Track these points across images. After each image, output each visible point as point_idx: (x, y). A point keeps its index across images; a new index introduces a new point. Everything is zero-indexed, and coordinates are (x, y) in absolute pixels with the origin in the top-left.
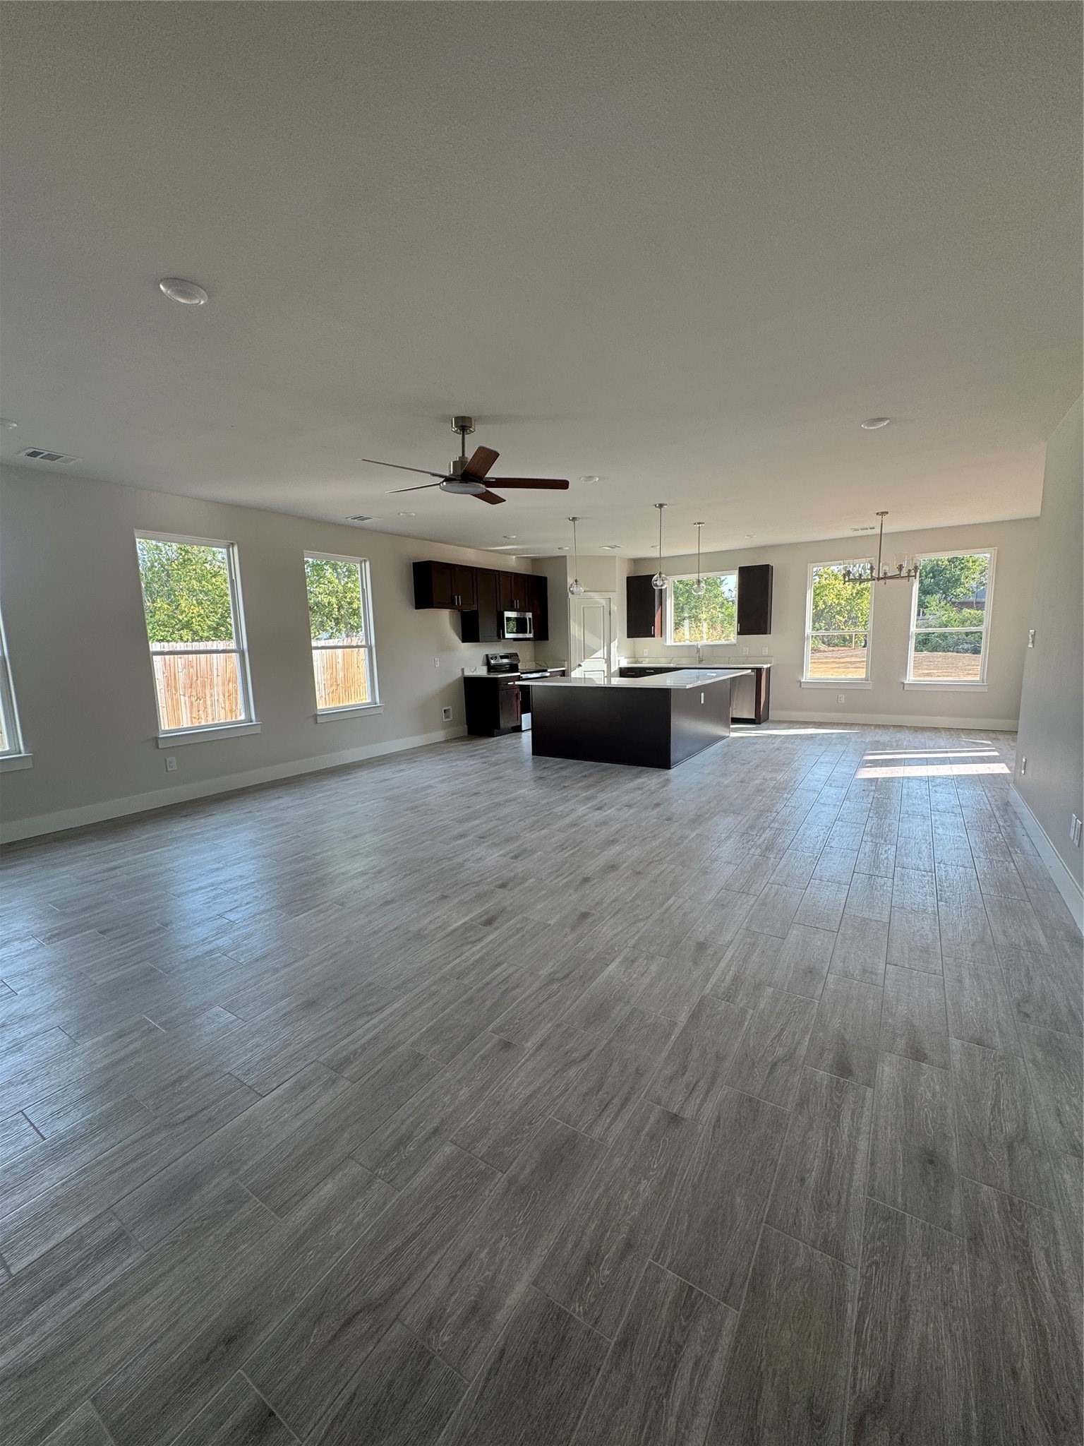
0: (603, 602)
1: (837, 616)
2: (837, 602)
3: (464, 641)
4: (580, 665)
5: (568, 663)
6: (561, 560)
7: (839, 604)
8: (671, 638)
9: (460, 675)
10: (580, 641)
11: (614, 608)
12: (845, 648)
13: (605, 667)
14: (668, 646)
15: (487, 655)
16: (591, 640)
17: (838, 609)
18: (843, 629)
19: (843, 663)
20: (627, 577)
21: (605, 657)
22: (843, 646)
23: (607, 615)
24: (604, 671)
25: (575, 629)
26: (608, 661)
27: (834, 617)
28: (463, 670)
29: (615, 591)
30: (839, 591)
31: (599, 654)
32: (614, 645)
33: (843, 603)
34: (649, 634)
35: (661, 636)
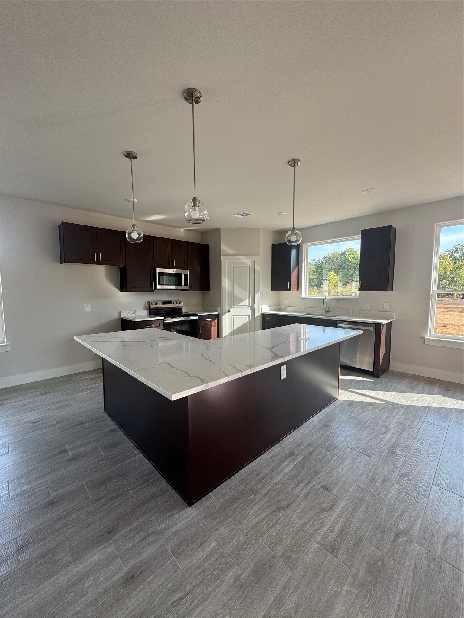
0: (249, 263)
1: (444, 280)
2: (444, 272)
3: (121, 290)
4: (229, 311)
5: (220, 309)
6: (216, 231)
7: (445, 274)
8: (306, 292)
9: (117, 316)
10: (230, 293)
11: (258, 268)
12: (449, 299)
13: (250, 313)
14: (303, 298)
15: (149, 301)
16: (239, 292)
17: (445, 276)
18: (448, 288)
19: (450, 308)
20: (272, 245)
21: (250, 306)
22: (447, 298)
23: (252, 273)
24: (249, 316)
25: (226, 284)
26: (253, 309)
27: (442, 281)
28: (120, 313)
29: (259, 255)
30: (445, 266)
31: (246, 302)
32: (258, 296)
33: (448, 273)
34: (286, 288)
35: (298, 290)
